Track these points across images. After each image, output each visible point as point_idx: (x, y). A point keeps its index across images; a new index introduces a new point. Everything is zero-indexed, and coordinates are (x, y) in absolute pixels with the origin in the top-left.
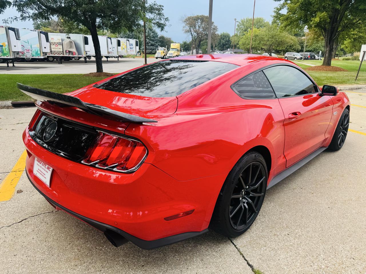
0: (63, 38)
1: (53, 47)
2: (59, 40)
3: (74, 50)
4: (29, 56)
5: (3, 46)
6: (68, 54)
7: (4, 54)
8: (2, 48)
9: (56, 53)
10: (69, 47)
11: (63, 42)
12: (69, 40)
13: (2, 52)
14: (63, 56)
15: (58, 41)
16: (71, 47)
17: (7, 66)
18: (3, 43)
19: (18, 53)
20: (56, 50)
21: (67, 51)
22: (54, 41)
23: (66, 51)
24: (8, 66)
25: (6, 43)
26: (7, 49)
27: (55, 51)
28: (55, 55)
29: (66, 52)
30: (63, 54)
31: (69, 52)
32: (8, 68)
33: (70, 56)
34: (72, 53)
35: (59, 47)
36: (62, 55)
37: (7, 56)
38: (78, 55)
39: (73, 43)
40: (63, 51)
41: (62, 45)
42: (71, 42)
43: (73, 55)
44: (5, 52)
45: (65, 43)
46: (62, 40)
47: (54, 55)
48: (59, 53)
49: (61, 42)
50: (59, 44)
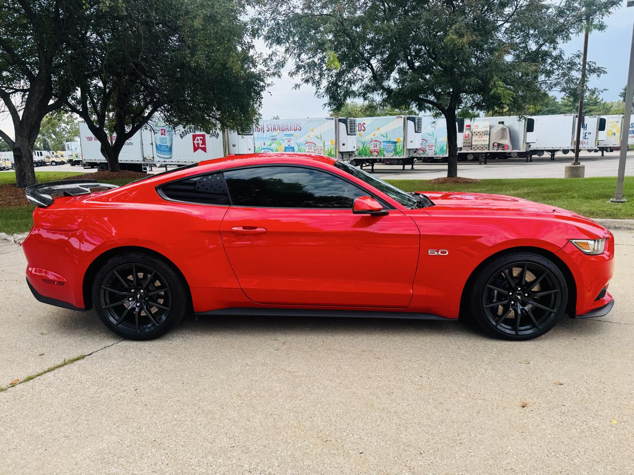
0: (491, 124)
1: (476, 139)
2: (486, 127)
3: (507, 142)
4: (430, 154)
5: (397, 142)
6: (496, 148)
7: (397, 153)
8: (396, 145)
9: (478, 148)
10: (500, 137)
11: (491, 130)
12: (501, 125)
13: (395, 150)
14: (488, 151)
15: (483, 130)
16: (503, 137)
17: (402, 168)
18: (398, 139)
19: (416, 150)
20: (479, 143)
21: (496, 144)
22: (479, 130)
23: (494, 144)
24: (404, 169)
25: (402, 139)
26: (401, 146)
27: (476, 145)
28: (476, 152)
29: (493, 146)
30: (489, 149)
31: (498, 146)
32: (403, 171)
33: (498, 151)
34: (504, 147)
35: (485, 139)
36: (486, 151)
37: (400, 155)
38: (513, 149)
39: (506, 132)
40: (489, 145)
41: (490, 135)
42: (504, 129)
43: (503, 149)
44: (398, 150)
45: (495, 131)
46: (491, 127)
47: (475, 150)
48: (482, 148)
49: (489, 130)
50: (485, 133)
